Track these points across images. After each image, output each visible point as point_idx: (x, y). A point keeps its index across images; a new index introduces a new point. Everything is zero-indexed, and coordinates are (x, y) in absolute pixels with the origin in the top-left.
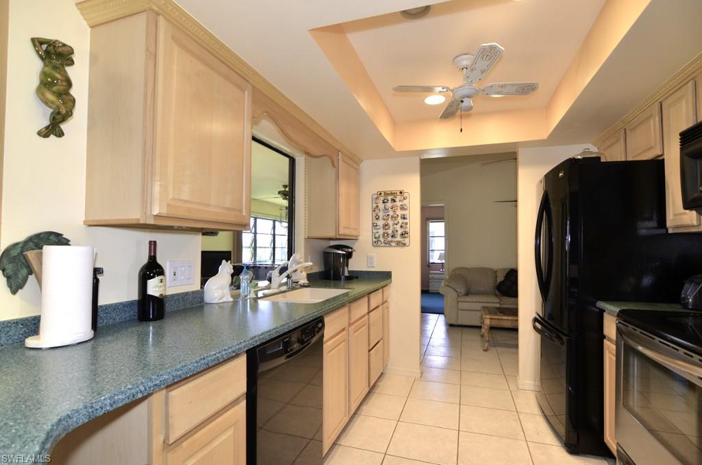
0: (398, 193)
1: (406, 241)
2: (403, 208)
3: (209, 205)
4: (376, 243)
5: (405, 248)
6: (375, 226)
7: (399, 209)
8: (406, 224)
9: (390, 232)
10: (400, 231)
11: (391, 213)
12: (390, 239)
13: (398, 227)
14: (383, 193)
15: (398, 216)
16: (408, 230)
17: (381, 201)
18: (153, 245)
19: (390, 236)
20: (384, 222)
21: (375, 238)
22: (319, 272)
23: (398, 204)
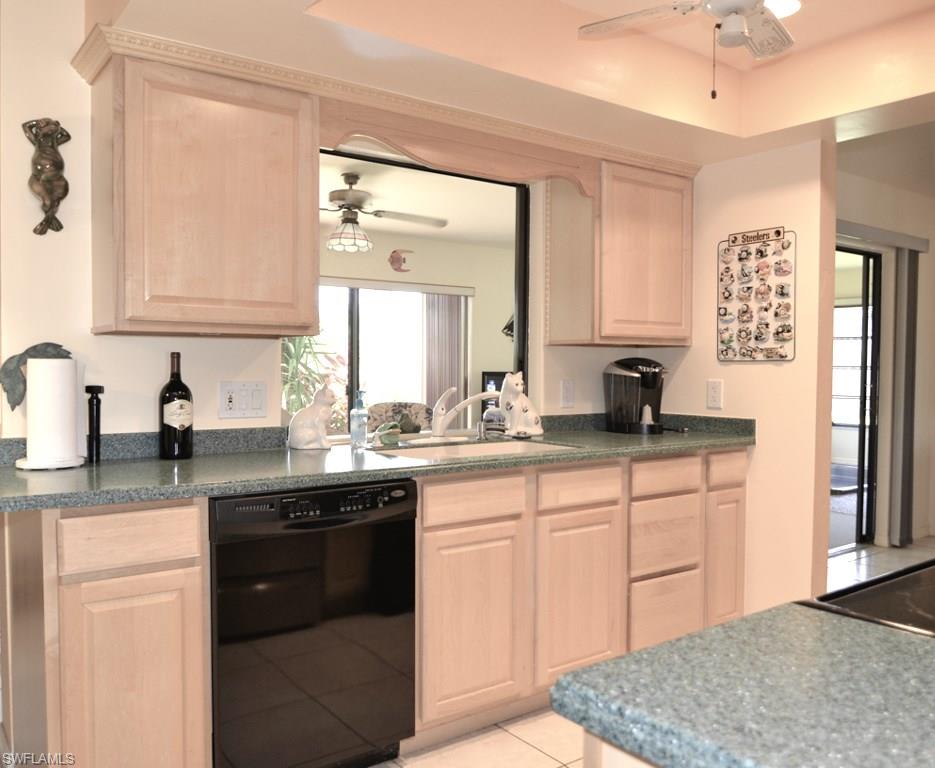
0: (772, 235)
1: (787, 349)
2: (780, 271)
4: (725, 353)
5: (786, 365)
6: (722, 313)
7: (773, 272)
8: (788, 307)
9: (752, 327)
10: (774, 325)
11: (755, 284)
12: (752, 344)
13: (769, 316)
14: (740, 238)
15: (769, 288)
16: (791, 322)
17: (736, 257)
18: (176, 357)
19: (753, 336)
20: (740, 305)
21: (722, 342)
23: (771, 260)
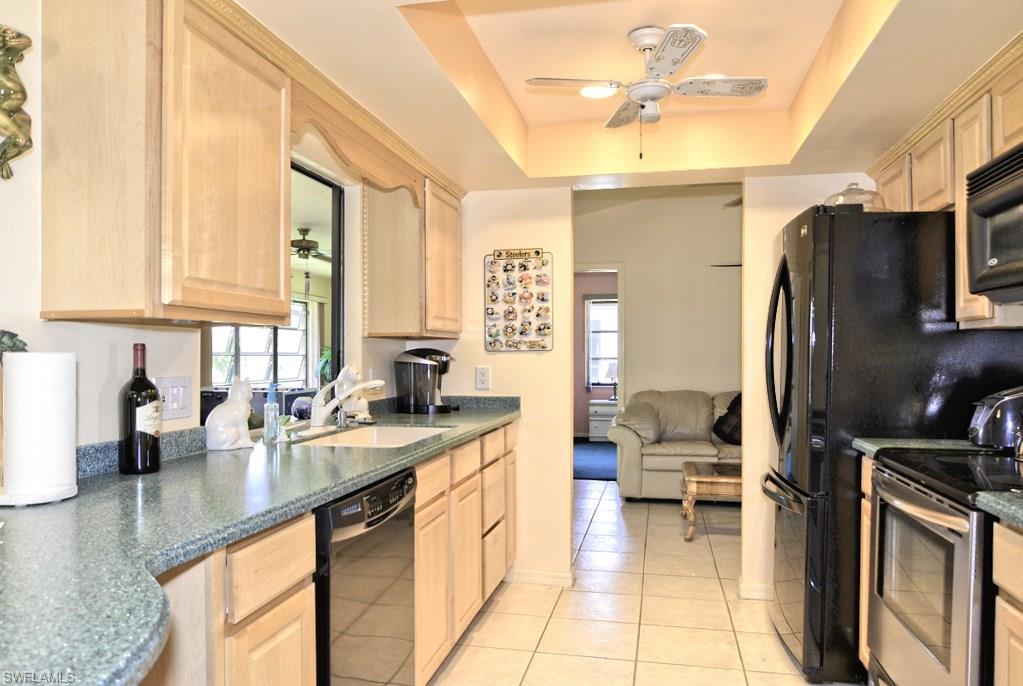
0: (533, 254)
1: (547, 341)
2: (540, 281)
3: (234, 286)
4: (492, 345)
5: (545, 354)
6: (489, 313)
7: (534, 283)
8: (547, 310)
9: (517, 324)
10: (536, 323)
11: (519, 290)
12: (517, 337)
13: (532, 316)
14: (504, 254)
15: (531, 295)
16: (549, 321)
17: (502, 269)
18: (140, 349)
19: (517, 332)
20: (506, 307)
21: (490, 336)
22: (389, 400)
23: (532, 273)
